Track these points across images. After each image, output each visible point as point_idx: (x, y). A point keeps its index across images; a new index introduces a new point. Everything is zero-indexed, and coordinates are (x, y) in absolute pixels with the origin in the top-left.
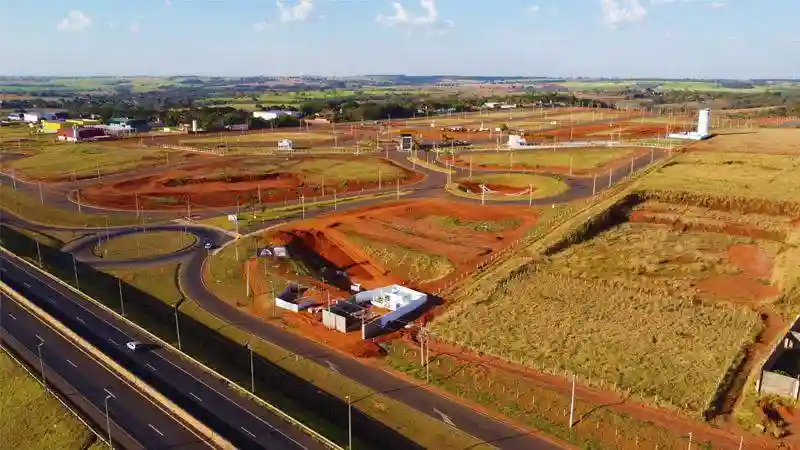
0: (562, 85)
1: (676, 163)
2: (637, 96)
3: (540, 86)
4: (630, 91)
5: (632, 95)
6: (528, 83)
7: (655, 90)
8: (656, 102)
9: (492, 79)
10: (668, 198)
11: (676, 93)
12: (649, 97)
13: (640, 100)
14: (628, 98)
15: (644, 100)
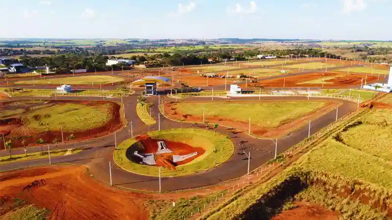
0: (319, 44)
1: (360, 123)
2: (358, 51)
3: (307, 44)
4: (354, 48)
5: (356, 49)
6: (301, 43)
7: (370, 47)
8: (369, 54)
9: (282, 41)
10: (335, 187)
11: (382, 49)
12: (365, 51)
13: (360, 53)
14: (353, 52)
15: (363, 53)
